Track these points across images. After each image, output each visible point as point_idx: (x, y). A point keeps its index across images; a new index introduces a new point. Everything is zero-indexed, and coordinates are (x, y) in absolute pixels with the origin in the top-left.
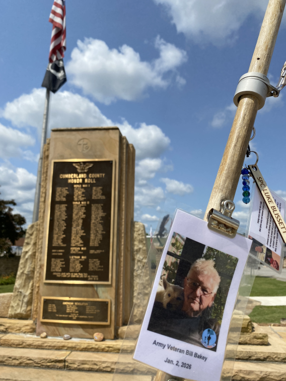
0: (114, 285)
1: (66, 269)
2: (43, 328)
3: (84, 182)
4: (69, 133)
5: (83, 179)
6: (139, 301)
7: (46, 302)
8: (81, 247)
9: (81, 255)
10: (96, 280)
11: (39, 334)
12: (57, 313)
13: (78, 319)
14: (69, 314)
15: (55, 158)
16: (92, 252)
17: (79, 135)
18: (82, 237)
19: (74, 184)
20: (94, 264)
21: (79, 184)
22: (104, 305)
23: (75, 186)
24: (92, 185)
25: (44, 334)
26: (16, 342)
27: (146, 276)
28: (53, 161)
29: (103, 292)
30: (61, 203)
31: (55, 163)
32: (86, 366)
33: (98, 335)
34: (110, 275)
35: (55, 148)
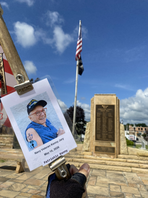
5: (105, 110)
6: (123, 148)
7: (96, 147)
9: (106, 134)
10: (111, 141)
11: (94, 156)
12: (99, 150)
14: (103, 150)
16: (109, 133)
18: (106, 128)
20: (110, 136)
21: (104, 112)
23: (103, 112)
24: (108, 112)
27: (125, 141)
29: (113, 145)
31: (96, 105)
34: (115, 140)
35: (96, 100)
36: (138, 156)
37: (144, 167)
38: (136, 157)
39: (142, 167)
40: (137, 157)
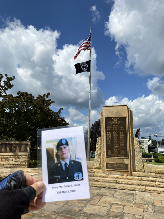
0: (129, 158)
1: (113, 153)
2: (107, 172)
3: (116, 124)
4: (110, 107)
6: (138, 164)
7: (107, 163)
8: (117, 146)
10: (123, 157)
11: (105, 174)
12: (111, 167)
13: (118, 169)
14: (115, 167)
15: (105, 116)
16: (121, 148)
17: (113, 108)
18: (117, 143)
19: (113, 125)
20: (122, 152)
22: (127, 165)
24: (119, 125)
25: (107, 174)
26: (99, 176)
27: (140, 156)
28: (105, 117)
29: (126, 161)
30: (109, 131)
31: (106, 118)
32: (123, 183)
33: (125, 175)
34: (128, 155)
35: (105, 113)
36: (155, 174)
39: (159, 186)
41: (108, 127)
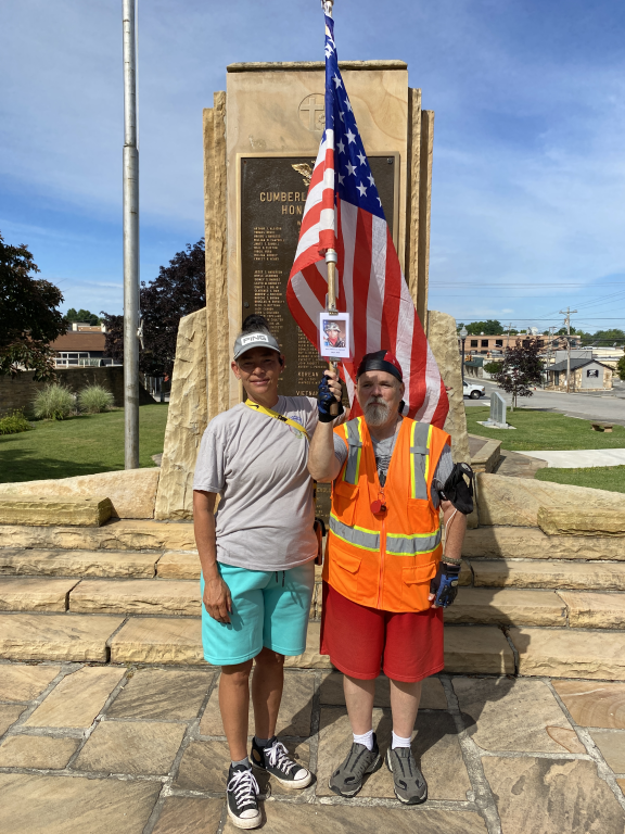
8: (320, 371)
15: (243, 148)
19: (296, 216)
28: (239, 156)
30: (266, 266)
31: (243, 160)
35: (240, 120)
36: (549, 536)
37: (596, 620)
38: (537, 538)
39: (585, 620)
40: (546, 544)
41: (258, 231)
